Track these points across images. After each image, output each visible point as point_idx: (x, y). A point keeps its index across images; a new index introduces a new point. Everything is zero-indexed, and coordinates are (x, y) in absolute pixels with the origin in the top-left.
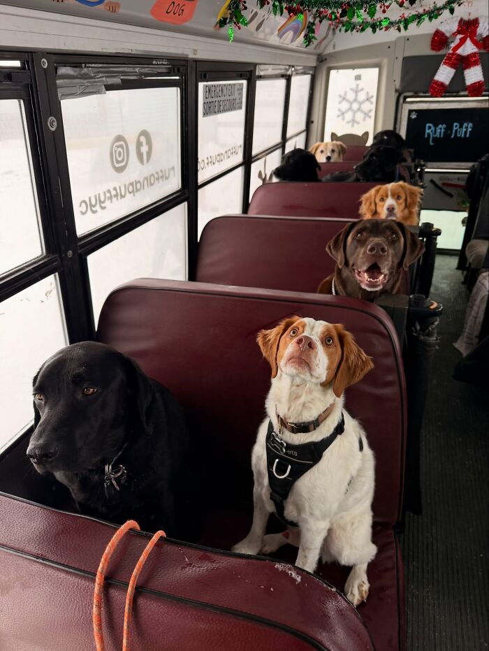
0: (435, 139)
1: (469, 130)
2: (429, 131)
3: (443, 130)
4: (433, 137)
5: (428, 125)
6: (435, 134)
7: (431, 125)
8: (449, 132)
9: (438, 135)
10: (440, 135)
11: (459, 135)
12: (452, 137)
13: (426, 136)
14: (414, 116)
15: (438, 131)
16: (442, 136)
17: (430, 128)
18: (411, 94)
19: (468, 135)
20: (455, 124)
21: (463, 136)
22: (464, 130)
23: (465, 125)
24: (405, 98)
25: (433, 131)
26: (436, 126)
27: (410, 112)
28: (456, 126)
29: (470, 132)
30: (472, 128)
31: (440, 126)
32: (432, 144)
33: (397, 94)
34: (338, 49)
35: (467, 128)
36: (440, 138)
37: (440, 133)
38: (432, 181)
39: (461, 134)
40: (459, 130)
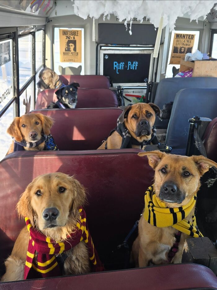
0: (119, 70)
1: (137, 65)
2: (116, 66)
3: (123, 66)
4: (118, 69)
5: (115, 62)
6: (119, 68)
7: (116, 62)
8: (126, 67)
10: (122, 68)
11: (131, 69)
12: (128, 69)
13: (114, 69)
14: (107, 58)
15: (120, 66)
16: (123, 69)
17: (116, 64)
18: (104, 45)
19: (136, 69)
20: (129, 62)
21: (133, 69)
22: (134, 65)
23: (134, 63)
24: (101, 47)
25: (118, 66)
26: (119, 63)
27: (105, 55)
28: (130, 63)
29: (137, 66)
31: (121, 63)
32: (118, 73)
33: (97, 44)
34: (59, 15)
35: (135, 64)
36: (121, 70)
37: (122, 67)
39: (132, 68)
40: (131, 65)
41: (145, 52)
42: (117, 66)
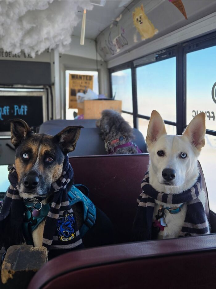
1: (26, 110)
3: (8, 110)
4: (2, 115)
6: (3, 113)
8: (12, 111)
9: (5, 113)
11: (19, 114)
12: (15, 114)
15: (5, 111)
16: (8, 114)
20: (15, 106)
21: (22, 114)
22: (22, 110)
23: (22, 107)
25: (2, 111)
26: (2, 107)
28: (16, 107)
30: (28, 109)
31: (5, 107)
32: (2, 119)
35: (24, 109)
36: (7, 116)
37: (7, 112)
38: (8, 145)
39: (21, 112)
40: (19, 110)
41: (35, 94)
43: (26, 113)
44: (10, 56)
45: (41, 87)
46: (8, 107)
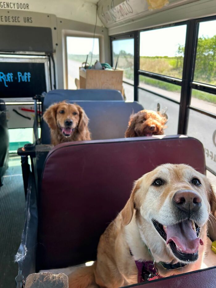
0: (7, 83)
1: (29, 77)
2: (2, 77)
3: (12, 77)
4: (6, 82)
6: (7, 79)
7: (2, 73)
8: (16, 78)
9: (9, 80)
10: (11, 80)
11: (23, 81)
12: (19, 81)
13: (1, 81)
15: (9, 77)
17: (2, 75)
20: (19, 73)
21: (26, 81)
23: (25, 74)
26: (6, 74)
29: (30, 78)
30: (31, 75)
31: (9, 74)
32: (7, 86)
35: (27, 76)
36: (11, 82)
37: (10, 78)
38: (14, 110)
39: (24, 79)
40: (22, 77)
41: (37, 61)
42: (4, 77)
43: (29, 80)
44: (10, 20)
45: (44, 53)
46: (11, 74)
